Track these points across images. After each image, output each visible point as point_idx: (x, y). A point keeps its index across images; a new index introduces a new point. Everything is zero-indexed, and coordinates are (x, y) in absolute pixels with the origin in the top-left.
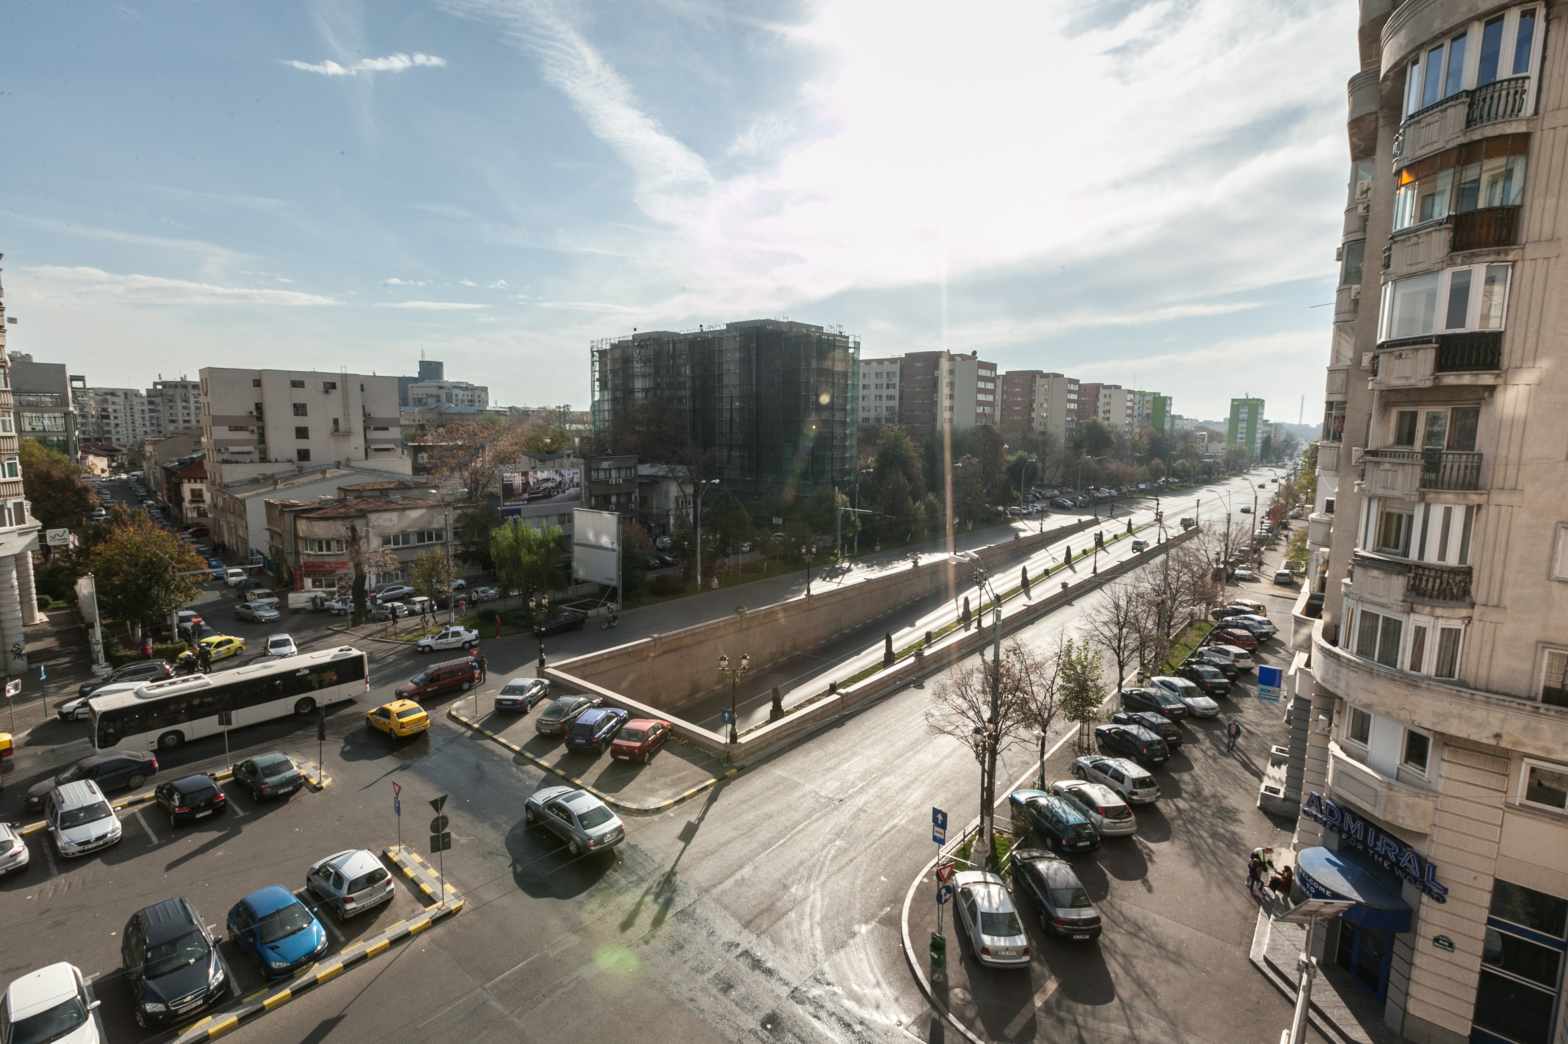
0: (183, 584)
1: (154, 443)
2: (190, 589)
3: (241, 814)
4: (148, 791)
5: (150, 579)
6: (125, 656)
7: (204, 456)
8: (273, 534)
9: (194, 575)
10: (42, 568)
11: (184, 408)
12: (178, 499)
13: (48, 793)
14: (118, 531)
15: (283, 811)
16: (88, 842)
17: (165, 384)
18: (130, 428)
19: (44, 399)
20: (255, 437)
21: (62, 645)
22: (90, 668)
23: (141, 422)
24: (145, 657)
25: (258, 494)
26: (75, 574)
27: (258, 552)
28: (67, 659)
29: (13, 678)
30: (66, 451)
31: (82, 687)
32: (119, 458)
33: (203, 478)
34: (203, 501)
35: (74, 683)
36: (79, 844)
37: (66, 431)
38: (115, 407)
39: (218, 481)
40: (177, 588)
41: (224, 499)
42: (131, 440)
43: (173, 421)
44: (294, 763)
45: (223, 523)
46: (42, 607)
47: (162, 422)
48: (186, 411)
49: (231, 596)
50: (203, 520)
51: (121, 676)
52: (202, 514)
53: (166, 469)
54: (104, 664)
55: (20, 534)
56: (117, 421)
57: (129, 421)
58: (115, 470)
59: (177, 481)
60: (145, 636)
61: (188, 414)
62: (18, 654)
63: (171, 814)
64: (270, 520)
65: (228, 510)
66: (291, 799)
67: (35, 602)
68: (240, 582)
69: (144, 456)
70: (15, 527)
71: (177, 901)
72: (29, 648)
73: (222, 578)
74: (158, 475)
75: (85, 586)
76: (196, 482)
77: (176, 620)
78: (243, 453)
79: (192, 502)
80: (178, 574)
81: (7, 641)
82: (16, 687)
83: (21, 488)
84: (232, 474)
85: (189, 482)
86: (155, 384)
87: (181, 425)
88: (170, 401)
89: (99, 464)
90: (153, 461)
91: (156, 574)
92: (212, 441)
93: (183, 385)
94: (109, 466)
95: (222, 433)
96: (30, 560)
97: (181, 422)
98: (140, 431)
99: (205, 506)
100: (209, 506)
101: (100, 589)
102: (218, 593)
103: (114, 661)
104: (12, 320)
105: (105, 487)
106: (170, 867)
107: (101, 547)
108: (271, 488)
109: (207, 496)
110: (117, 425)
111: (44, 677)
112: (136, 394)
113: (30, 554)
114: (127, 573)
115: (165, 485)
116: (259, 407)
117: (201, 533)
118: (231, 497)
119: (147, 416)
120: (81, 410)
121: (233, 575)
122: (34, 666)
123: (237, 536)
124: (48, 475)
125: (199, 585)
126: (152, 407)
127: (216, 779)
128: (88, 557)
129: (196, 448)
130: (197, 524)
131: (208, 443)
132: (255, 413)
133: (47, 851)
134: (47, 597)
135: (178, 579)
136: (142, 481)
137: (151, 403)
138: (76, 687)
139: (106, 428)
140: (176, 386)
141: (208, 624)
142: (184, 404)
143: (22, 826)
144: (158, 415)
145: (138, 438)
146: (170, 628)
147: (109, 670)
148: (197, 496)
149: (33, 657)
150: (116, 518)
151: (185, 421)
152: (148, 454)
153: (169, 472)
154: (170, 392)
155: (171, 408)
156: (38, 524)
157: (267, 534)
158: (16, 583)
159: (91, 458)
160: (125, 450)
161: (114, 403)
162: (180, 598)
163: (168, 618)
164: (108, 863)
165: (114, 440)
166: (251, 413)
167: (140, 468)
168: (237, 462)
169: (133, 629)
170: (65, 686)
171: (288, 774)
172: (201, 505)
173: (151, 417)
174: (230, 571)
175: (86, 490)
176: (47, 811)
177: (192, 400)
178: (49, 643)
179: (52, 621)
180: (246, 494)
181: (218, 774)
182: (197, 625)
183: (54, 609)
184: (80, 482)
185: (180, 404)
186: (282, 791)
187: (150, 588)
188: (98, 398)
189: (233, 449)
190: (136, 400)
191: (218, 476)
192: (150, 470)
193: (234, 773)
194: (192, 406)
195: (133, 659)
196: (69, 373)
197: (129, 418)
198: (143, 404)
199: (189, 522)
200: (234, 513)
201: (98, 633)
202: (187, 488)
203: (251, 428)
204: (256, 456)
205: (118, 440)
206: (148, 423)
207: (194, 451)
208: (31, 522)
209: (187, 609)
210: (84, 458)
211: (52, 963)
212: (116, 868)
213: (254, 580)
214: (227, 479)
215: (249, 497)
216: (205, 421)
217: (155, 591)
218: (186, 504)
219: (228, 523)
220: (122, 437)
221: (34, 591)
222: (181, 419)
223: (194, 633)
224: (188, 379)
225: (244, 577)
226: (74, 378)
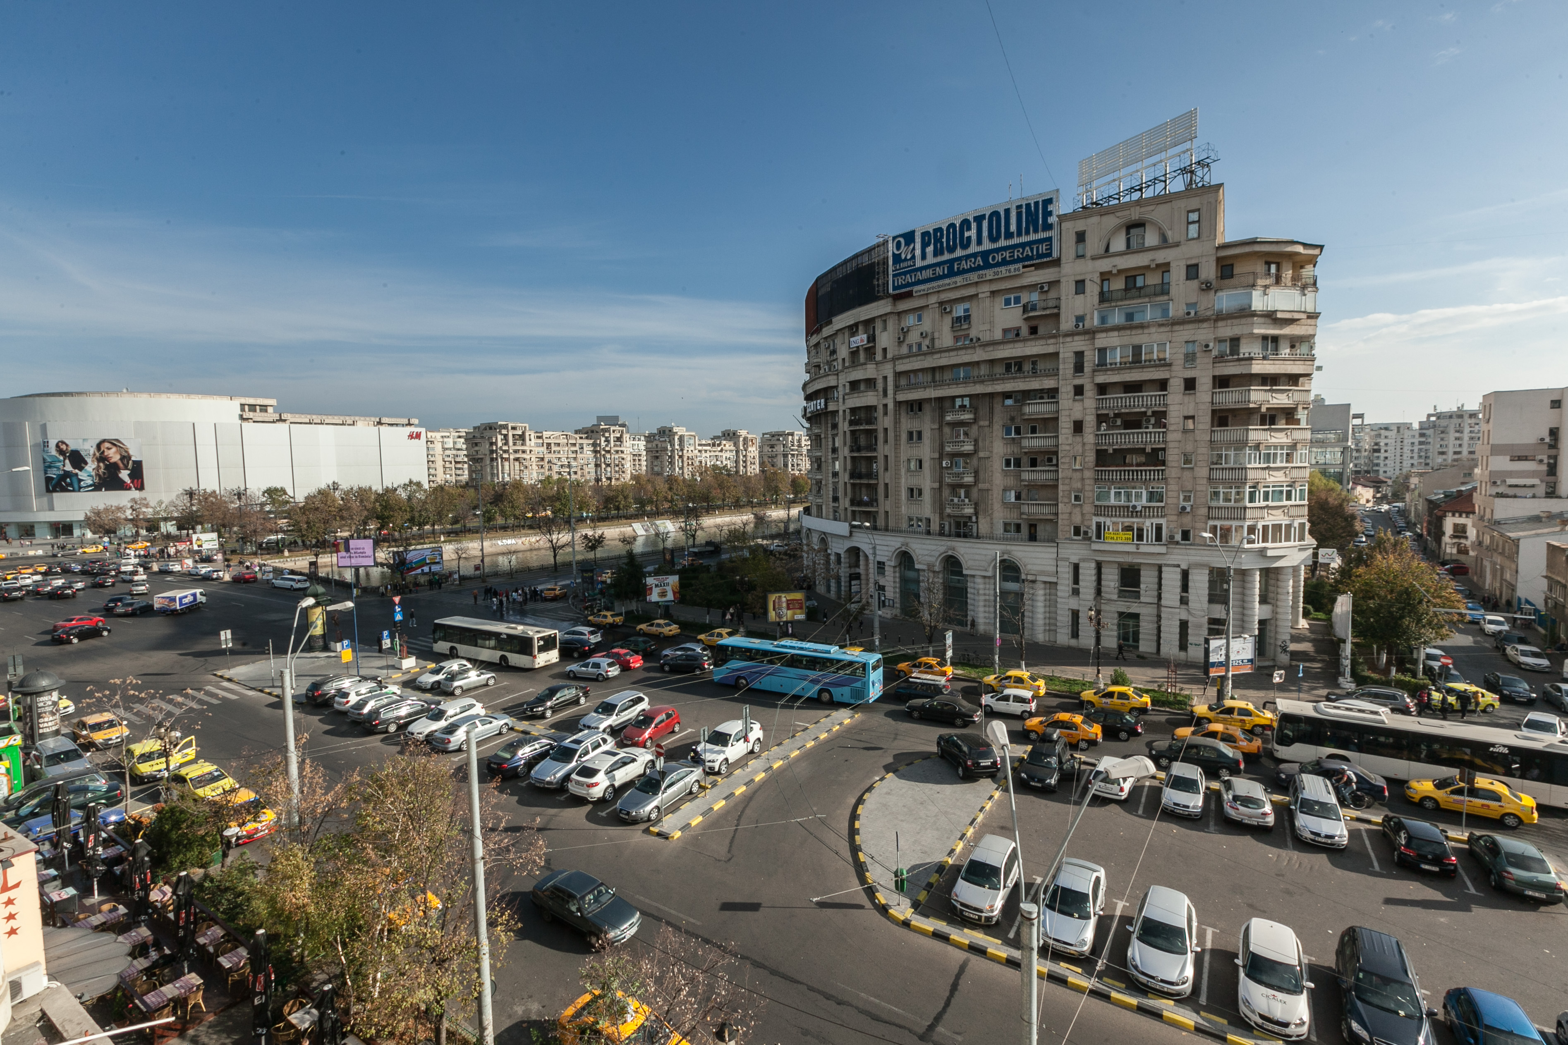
0: (1436, 621)
1: (1421, 475)
2: (1442, 627)
3: (1473, 891)
4: (1375, 815)
5: (1404, 608)
6: (1368, 677)
7: (1475, 489)
8: (1552, 583)
9: (1447, 613)
10: (1309, 582)
11: (1457, 439)
12: (1438, 534)
13: (1293, 775)
14: (1379, 557)
15: (1528, 917)
16: (1318, 835)
17: (1439, 416)
18: (1398, 461)
19: (1329, 436)
20: (1544, 468)
21: (1317, 651)
22: (1337, 679)
23: (1410, 455)
24: (1387, 684)
25: (1538, 535)
26: (1336, 590)
27: (1527, 602)
28: (1319, 665)
29: (1280, 668)
30: (1340, 482)
31: (1329, 694)
32: (1384, 490)
33: (1470, 512)
34: (1466, 538)
35: (1323, 688)
36: (1312, 833)
37: (1343, 463)
38: (1386, 441)
39: (1488, 516)
40: (1430, 623)
41: (1492, 537)
42: (1398, 472)
43: (1443, 453)
44: (1551, 866)
45: (1487, 564)
46: (1306, 614)
47: (1430, 454)
48: (1458, 442)
49: (1487, 645)
50: (1462, 558)
51: (1362, 695)
52: (1463, 551)
53: (1430, 502)
54: (1349, 679)
55: (1300, 550)
56: (1386, 455)
57: (1398, 454)
58: (1379, 501)
59: (1440, 514)
60: (1389, 663)
61: (1460, 445)
62: (1284, 650)
63: (1395, 849)
64: (1550, 565)
65: (1495, 550)
66: (1542, 909)
67: (1301, 610)
68: (1500, 632)
69: (1408, 488)
70: (1297, 543)
71: (1394, 940)
72: (1293, 647)
73: (1478, 623)
74: (1420, 508)
75: (1343, 605)
76: (1460, 516)
77: (1422, 656)
78: (1525, 486)
79: (1454, 537)
80: (1432, 609)
81: (1279, 637)
82: (1281, 677)
83: (1306, 511)
84: (1504, 509)
85: (1453, 515)
86: (1429, 416)
87: (1450, 457)
88: (1443, 432)
89: (1364, 495)
90: (1416, 493)
91: (1409, 604)
92: (1487, 473)
93: (1460, 414)
94: (1374, 497)
95: (1502, 463)
96: (1302, 573)
97: (1450, 453)
98: (1407, 464)
99: (1468, 543)
100: (1473, 543)
101: (1357, 609)
102: (1471, 638)
103: (1360, 680)
104: (1319, 368)
105: (1368, 516)
106: (1389, 901)
107: (1361, 570)
108: (1558, 529)
109: (1472, 533)
110: (1386, 458)
111: (1301, 675)
112: (1408, 427)
113: (1303, 567)
114: (1383, 599)
115: (1426, 518)
116: (1554, 433)
117: (1458, 571)
118: (1502, 535)
119: (1416, 448)
120: (1357, 445)
121: (1491, 622)
122: (1294, 663)
123: (1502, 579)
124: (1326, 502)
125: (1452, 623)
126: (1423, 439)
127: (1447, 838)
128: (1350, 577)
129: (1466, 480)
130: (1456, 561)
131: (1481, 475)
132: (1547, 440)
133: (1287, 824)
134: (1310, 607)
135: (1431, 613)
136: (1402, 513)
137: (1422, 435)
138: (1324, 692)
139: (1376, 461)
140: (1451, 417)
141: (1456, 668)
142: (1458, 435)
143: (1271, 793)
144: (1428, 447)
145: (1404, 471)
146: (1415, 662)
147: (1353, 686)
148: (1460, 532)
149: (1295, 655)
150: (1379, 545)
151: (1455, 453)
152: (1413, 486)
153: (1432, 505)
154: (1443, 423)
155: (1442, 439)
156: (1314, 542)
157: (1544, 583)
158: (1291, 591)
159: (1359, 488)
160: (1390, 482)
161: (1386, 437)
162: (1429, 633)
163: (1415, 652)
164: (1333, 863)
165: (1381, 472)
166: (1542, 439)
167: (1403, 500)
168: (1515, 496)
169: (1378, 654)
170: (1315, 688)
171: (1542, 877)
172: (1463, 541)
173: (1420, 450)
174: (1489, 617)
175: (1353, 517)
176: (1291, 790)
177: (1467, 430)
178: (1305, 647)
179: (1311, 629)
180: (1521, 534)
181: (1451, 834)
182: (1444, 667)
183: (1314, 619)
184: (1349, 509)
185: (1453, 435)
186: (1530, 893)
187: (1402, 617)
188: (1373, 433)
189: (1510, 481)
190: (1407, 434)
191: (1488, 511)
192: (1413, 503)
193: (1470, 841)
194: (1466, 436)
195: (1376, 682)
196: (1353, 411)
197: (1398, 451)
198: (1414, 436)
199: (1447, 557)
200: (1502, 554)
201: (1347, 649)
202: (1449, 523)
203: (1539, 457)
204: (1542, 490)
205: (1385, 472)
206: (1416, 455)
207: (1463, 483)
208: (1310, 541)
209: (1435, 647)
210: (1353, 489)
211: (1280, 922)
212: (1339, 872)
213: (1518, 633)
214: (1498, 516)
215: (1525, 537)
216: (1481, 449)
217: (1406, 621)
218: (1446, 539)
219: (1494, 564)
220: (1389, 470)
221: (1301, 600)
222: (1451, 450)
223: (1440, 675)
224: (1465, 408)
225: (1506, 627)
226: (1356, 416)
